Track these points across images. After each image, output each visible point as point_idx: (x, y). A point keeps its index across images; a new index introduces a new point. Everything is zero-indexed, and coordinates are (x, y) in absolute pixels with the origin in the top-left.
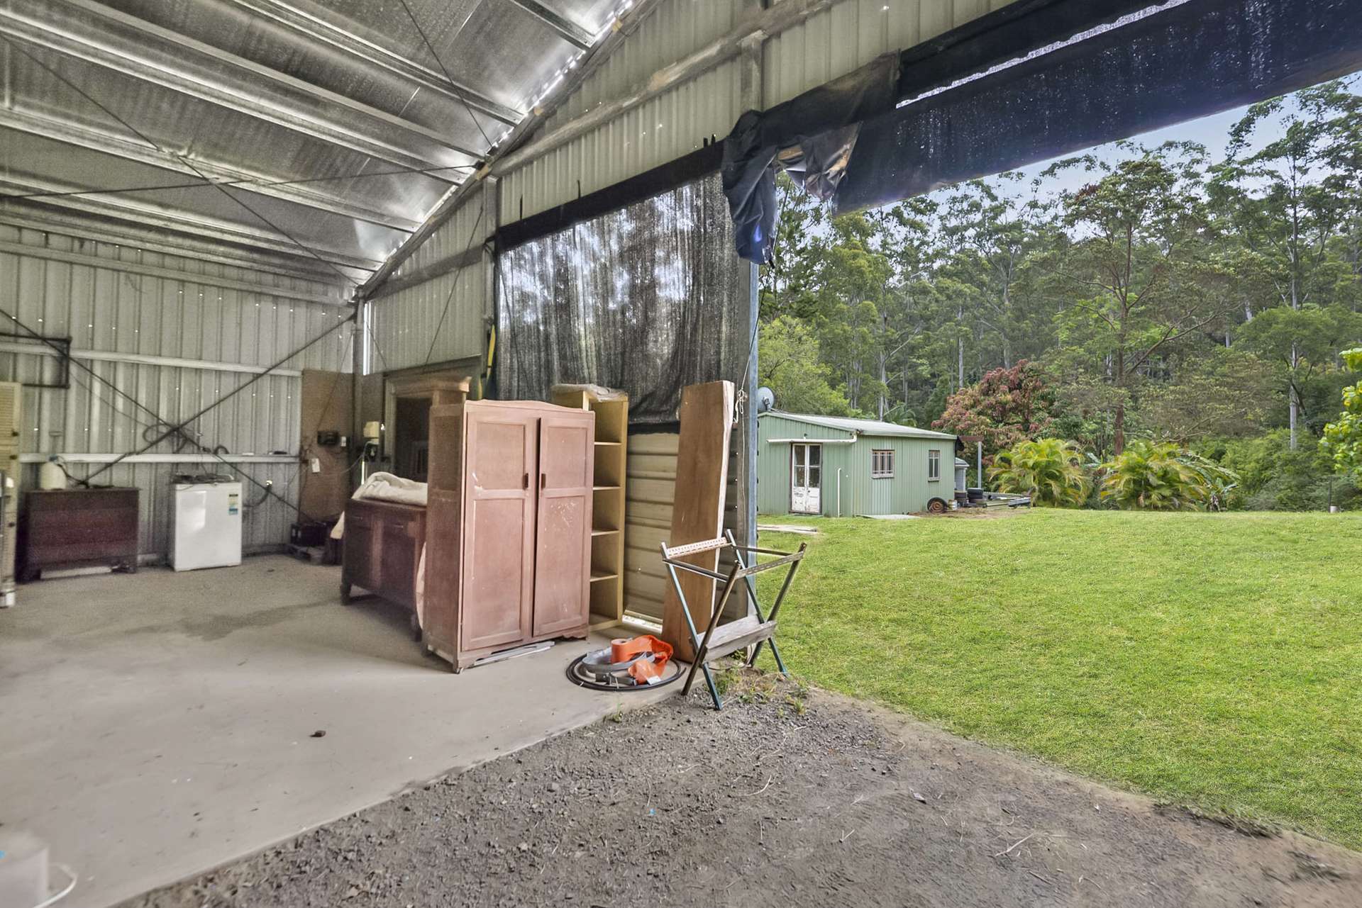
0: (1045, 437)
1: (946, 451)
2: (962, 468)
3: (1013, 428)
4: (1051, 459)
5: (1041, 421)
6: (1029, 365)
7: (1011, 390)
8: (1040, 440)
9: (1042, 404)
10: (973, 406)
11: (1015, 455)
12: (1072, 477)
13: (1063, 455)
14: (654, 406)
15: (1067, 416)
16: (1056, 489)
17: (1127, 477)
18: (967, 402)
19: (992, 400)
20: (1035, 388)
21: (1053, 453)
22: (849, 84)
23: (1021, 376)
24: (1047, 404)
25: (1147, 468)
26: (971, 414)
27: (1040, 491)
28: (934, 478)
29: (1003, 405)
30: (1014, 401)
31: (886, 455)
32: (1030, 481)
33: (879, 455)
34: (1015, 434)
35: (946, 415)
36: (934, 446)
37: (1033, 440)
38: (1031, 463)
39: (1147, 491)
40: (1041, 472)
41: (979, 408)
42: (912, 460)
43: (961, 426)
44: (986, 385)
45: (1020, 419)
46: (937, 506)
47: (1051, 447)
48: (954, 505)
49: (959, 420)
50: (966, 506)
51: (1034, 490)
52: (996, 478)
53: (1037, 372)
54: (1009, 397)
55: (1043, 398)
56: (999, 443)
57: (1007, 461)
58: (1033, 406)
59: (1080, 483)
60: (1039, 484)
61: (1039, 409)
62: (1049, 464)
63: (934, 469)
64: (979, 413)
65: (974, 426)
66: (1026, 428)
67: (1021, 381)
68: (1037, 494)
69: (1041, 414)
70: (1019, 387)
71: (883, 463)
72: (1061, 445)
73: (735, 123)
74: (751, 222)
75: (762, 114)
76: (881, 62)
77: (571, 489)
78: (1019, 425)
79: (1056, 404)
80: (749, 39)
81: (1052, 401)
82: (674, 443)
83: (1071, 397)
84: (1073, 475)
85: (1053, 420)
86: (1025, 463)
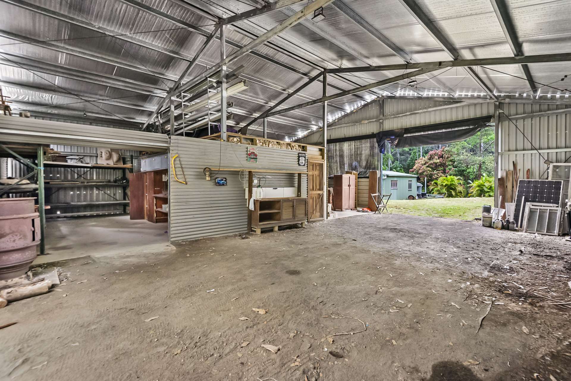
0: (451, 175)
1: (414, 181)
2: (420, 187)
3: (440, 172)
4: (451, 183)
5: (450, 169)
6: (446, 149)
7: (439, 158)
8: (449, 177)
9: (450, 163)
10: (425, 164)
11: (439, 182)
12: (459, 189)
13: (456, 182)
14: (362, 174)
15: (460, 167)
16: (453, 193)
17: (477, 188)
18: (422, 163)
19: (432, 162)
20: (448, 158)
21: (452, 181)
22: (397, 131)
23: (443, 153)
24: (452, 163)
25: (484, 186)
26: (424, 167)
27: (448, 194)
28: (410, 189)
29: (436, 163)
30: (440, 162)
31: (395, 182)
32: (444, 190)
33: (393, 182)
34: (441, 174)
35: (415, 167)
36: (410, 179)
37: (446, 176)
38: (444, 184)
39: (484, 194)
40: (448, 187)
41: (427, 165)
42: (403, 184)
43: (420, 171)
44: (430, 156)
45: (442, 169)
46: (411, 197)
47: (452, 179)
48: (417, 197)
49: (420, 169)
50: (421, 198)
51: (446, 194)
52: (432, 190)
53: (449, 152)
54: (438, 161)
55: (451, 161)
56: (434, 177)
57: (436, 183)
58: (447, 164)
59: (462, 191)
60: (448, 192)
61: (449, 165)
62: (451, 185)
63: (410, 186)
64: (427, 167)
65: (425, 171)
66: (444, 172)
67: (443, 155)
68: (447, 195)
69: (450, 167)
70: (442, 157)
71: (394, 184)
72: (455, 178)
73: (378, 132)
74: (382, 148)
75: (383, 132)
76: (402, 129)
77: (353, 187)
78: (442, 171)
79: (455, 163)
80: (381, 121)
81: (454, 162)
82: (367, 180)
83: (461, 160)
84: (460, 188)
85: (454, 169)
86: (442, 185)
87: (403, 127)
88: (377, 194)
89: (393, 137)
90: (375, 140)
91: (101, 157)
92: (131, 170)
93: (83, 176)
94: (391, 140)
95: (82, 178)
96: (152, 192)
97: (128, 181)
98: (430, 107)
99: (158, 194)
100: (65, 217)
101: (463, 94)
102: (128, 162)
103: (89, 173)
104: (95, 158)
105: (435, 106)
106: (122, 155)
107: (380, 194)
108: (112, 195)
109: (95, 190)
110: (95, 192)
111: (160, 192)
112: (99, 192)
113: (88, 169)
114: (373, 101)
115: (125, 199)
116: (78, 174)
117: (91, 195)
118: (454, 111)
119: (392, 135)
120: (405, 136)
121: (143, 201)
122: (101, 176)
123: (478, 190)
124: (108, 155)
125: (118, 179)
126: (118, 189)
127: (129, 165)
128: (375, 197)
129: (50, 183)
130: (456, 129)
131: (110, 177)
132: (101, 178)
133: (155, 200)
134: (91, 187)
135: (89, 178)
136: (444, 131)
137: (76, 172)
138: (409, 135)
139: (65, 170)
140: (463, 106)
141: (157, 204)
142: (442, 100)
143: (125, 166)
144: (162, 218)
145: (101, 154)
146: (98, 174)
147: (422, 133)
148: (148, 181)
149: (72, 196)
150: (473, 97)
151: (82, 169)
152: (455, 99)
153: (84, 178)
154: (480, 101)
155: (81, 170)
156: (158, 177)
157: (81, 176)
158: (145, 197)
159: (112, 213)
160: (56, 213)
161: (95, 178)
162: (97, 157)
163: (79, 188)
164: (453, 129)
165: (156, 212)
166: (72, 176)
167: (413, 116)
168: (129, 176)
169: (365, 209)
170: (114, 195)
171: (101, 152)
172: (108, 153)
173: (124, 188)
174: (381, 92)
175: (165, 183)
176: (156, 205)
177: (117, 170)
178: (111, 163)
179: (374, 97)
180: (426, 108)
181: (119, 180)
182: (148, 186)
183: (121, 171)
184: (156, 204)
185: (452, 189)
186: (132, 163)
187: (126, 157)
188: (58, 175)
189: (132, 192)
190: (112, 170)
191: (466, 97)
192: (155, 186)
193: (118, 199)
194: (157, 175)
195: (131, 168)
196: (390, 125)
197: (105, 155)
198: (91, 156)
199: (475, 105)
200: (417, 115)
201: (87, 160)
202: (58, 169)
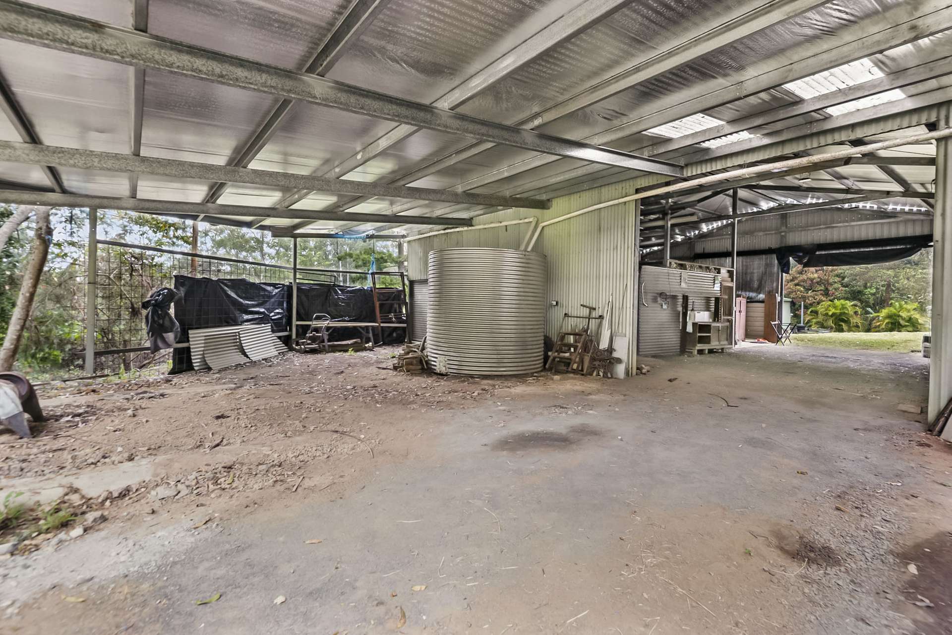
0: (838, 299)
3: (818, 293)
4: (842, 311)
5: (836, 289)
7: (817, 271)
8: (836, 301)
9: (837, 279)
11: (820, 309)
13: (850, 309)
14: (753, 297)
15: (853, 287)
16: (845, 326)
17: (887, 321)
19: (804, 277)
20: (831, 270)
21: (844, 308)
22: (806, 246)
24: (840, 279)
25: (899, 316)
27: (836, 327)
29: (812, 280)
30: (819, 277)
32: (830, 323)
34: (820, 297)
37: (831, 301)
38: (830, 313)
39: (899, 329)
40: (836, 318)
41: (796, 282)
45: (822, 288)
47: (842, 305)
52: (809, 321)
54: (816, 275)
55: (838, 276)
56: (810, 302)
57: (816, 312)
58: (831, 281)
59: (860, 324)
60: (835, 324)
61: (835, 282)
62: (841, 314)
64: (796, 285)
66: (826, 293)
68: (833, 328)
69: (836, 285)
72: (849, 304)
73: (777, 246)
74: (785, 267)
75: (785, 247)
76: (813, 245)
77: (743, 314)
78: (822, 292)
79: (846, 279)
80: (783, 234)
81: (843, 278)
82: (762, 305)
83: (856, 275)
84: (856, 320)
85: (844, 289)
86: (827, 314)
87: (815, 243)
88: (777, 322)
89: (801, 254)
90: (775, 256)
94: (799, 257)
98: (854, 221)
101: (899, 208)
105: (861, 220)
107: (781, 322)
114: (770, 210)
118: (886, 228)
119: (800, 251)
120: (817, 253)
123: (888, 323)
128: (775, 325)
130: (888, 248)
136: (872, 249)
138: (823, 253)
140: (898, 223)
142: (869, 213)
147: (842, 251)
150: (910, 212)
152: (888, 213)
154: (922, 217)
164: (884, 248)
167: (828, 230)
169: (761, 340)
174: (783, 199)
179: (772, 204)
180: (847, 222)
185: (843, 321)
191: (903, 212)
196: (796, 238)
199: (914, 221)
200: (835, 229)
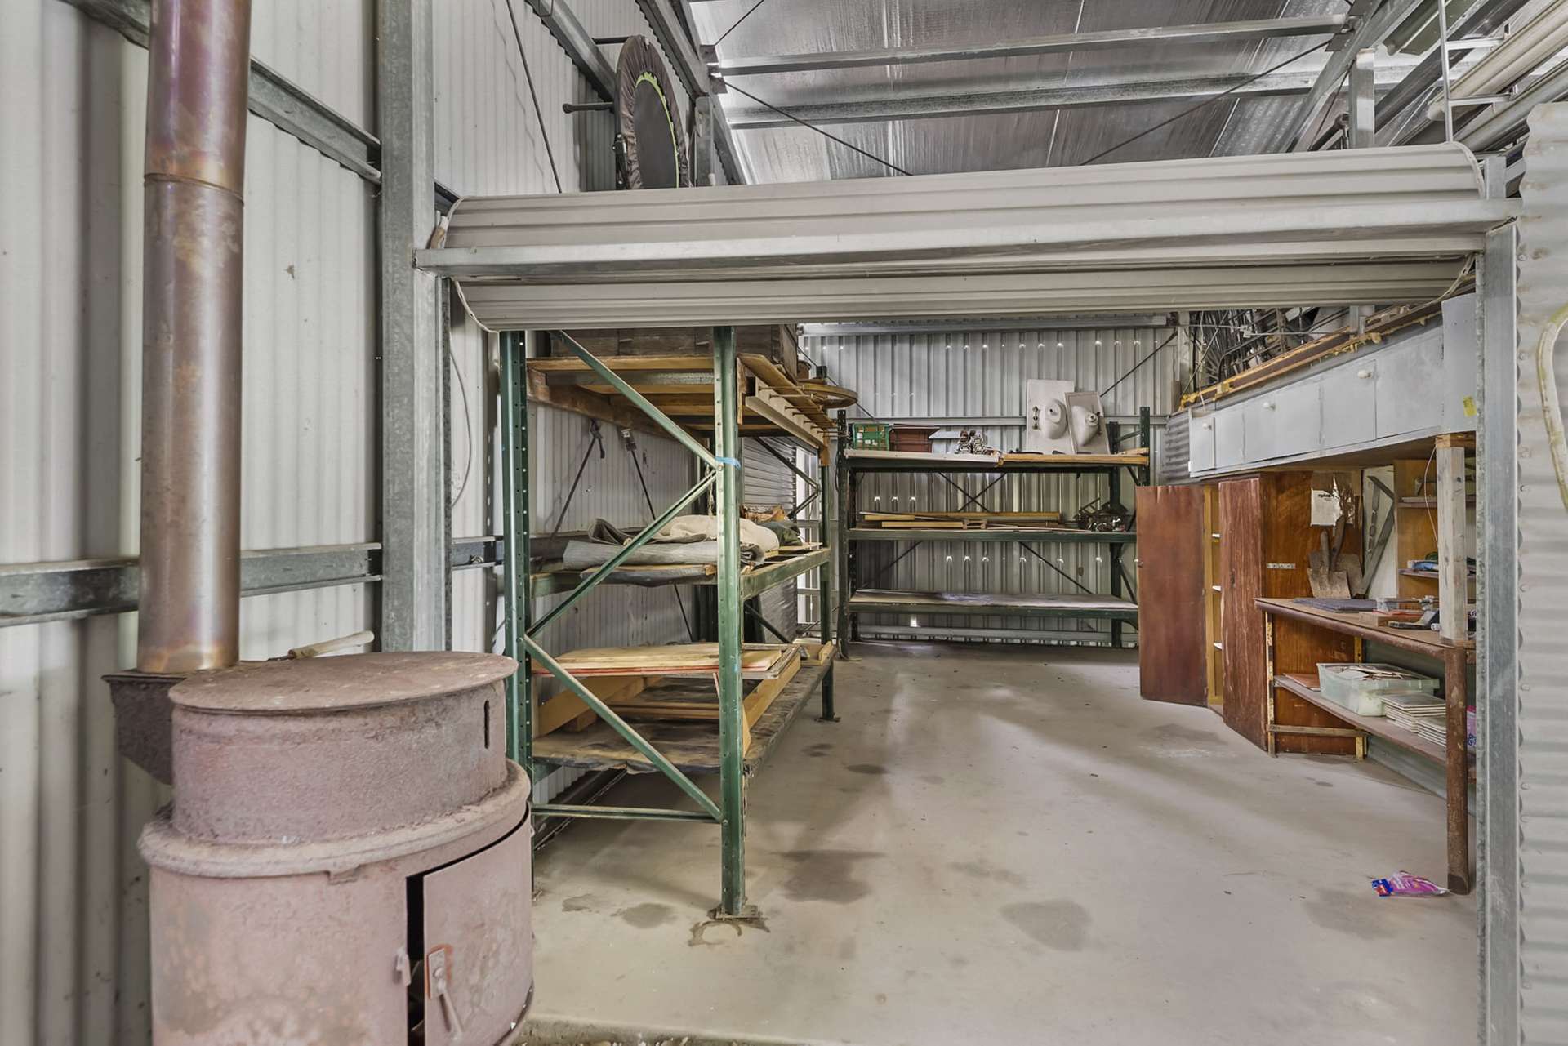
91: (1036, 427)
92: (1143, 474)
93: (979, 500)
95: (979, 508)
96: (1249, 581)
97: (1130, 521)
99: (1285, 594)
100: (931, 641)
102: (1130, 441)
103: (997, 486)
104: (1016, 432)
106: (1106, 416)
108: (1072, 573)
109: (1016, 553)
110: (1017, 557)
111: (1297, 587)
112: (1029, 560)
113: (997, 475)
115: (1116, 593)
116: (965, 494)
117: (1006, 566)
121: (1198, 615)
122: (1035, 500)
124: (1057, 418)
125: (1091, 510)
126: (1091, 547)
127: (1132, 453)
129: (884, 524)
131: (1067, 503)
132: (1035, 509)
133: (1269, 627)
134: (1006, 542)
135: (997, 510)
137: (960, 485)
139: (930, 481)
141: (1282, 652)
143: (1118, 457)
144: (1308, 730)
145: (1036, 418)
146: (1025, 493)
148: (1225, 522)
149: (950, 570)
151: (979, 475)
153: (982, 507)
155: (974, 478)
156: (1285, 504)
157: (974, 500)
158: (1209, 600)
159: (1073, 643)
160: (907, 625)
161: (1016, 509)
162: (1022, 428)
163: (969, 545)
165: (1274, 690)
166: (951, 498)
168: (1133, 496)
170: (1080, 571)
171: (1036, 409)
172: (1058, 410)
173: (1116, 549)
175: (1323, 537)
176: (1274, 658)
177: (1091, 476)
178: (1067, 449)
181: (1096, 516)
182: (1224, 551)
183: (1104, 477)
184: (1273, 649)
186: (1145, 443)
187: (1121, 421)
188: (913, 498)
189: (1149, 571)
190: (1073, 476)
192: (1267, 552)
193: (1092, 589)
194: (1280, 490)
195: (1140, 466)
197: (1047, 418)
198: (1003, 427)
201: (994, 439)
202: (912, 478)
